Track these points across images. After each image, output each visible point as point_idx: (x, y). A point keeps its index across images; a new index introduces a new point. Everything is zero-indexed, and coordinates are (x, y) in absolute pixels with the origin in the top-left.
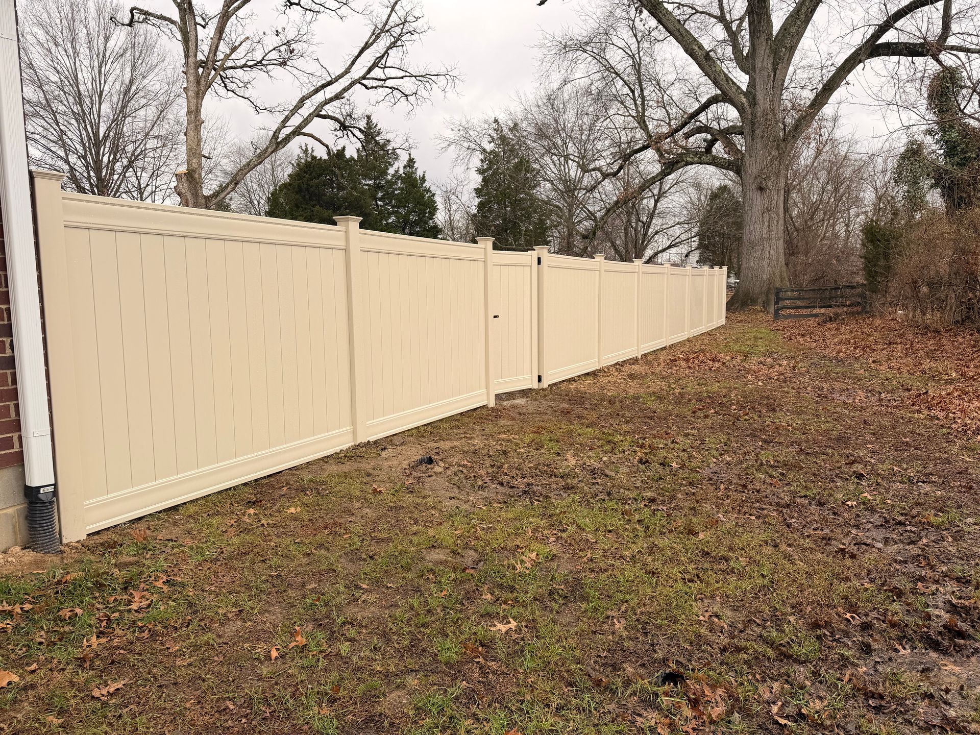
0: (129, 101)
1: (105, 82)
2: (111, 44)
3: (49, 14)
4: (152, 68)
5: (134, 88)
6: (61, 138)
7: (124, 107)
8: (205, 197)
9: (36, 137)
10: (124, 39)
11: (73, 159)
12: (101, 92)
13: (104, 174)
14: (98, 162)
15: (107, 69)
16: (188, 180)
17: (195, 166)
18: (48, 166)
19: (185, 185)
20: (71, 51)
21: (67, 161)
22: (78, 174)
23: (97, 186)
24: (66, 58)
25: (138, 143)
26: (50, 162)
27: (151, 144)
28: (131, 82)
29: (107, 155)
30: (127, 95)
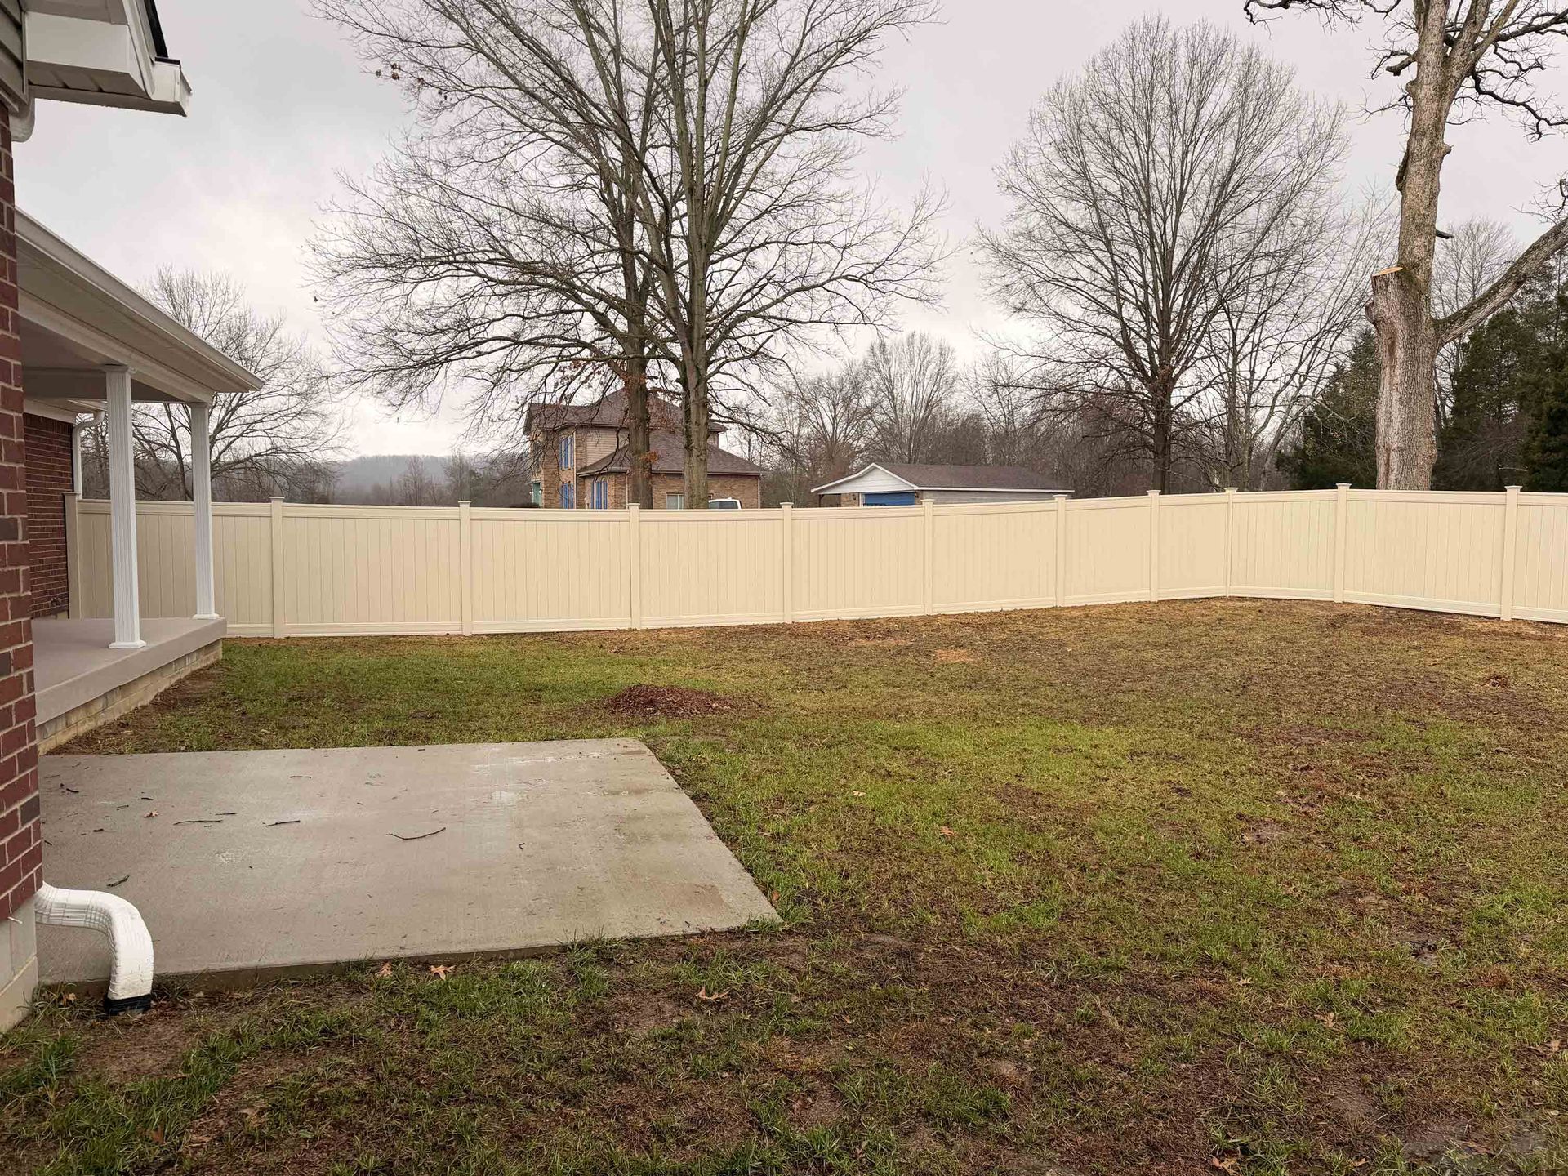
0: (1225, 202)
1: (1190, 176)
2: (1205, 113)
3: (1117, 85)
4: (1270, 136)
5: (1236, 177)
6: (1114, 281)
7: (1216, 213)
8: (1436, 323)
9: (1080, 284)
10: (1228, 98)
11: (1129, 311)
12: (1183, 194)
13: (1172, 330)
14: (1165, 313)
15: (1196, 154)
16: (1401, 287)
17: (1419, 253)
18: (1090, 329)
19: (1394, 298)
20: (1143, 137)
21: (1118, 316)
22: (1133, 334)
23: (1159, 352)
24: (1134, 151)
25: (1235, 270)
26: (1094, 322)
27: (1261, 266)
28: (1233, 167)
29: (1181, 298)
30: (1224, 191)
